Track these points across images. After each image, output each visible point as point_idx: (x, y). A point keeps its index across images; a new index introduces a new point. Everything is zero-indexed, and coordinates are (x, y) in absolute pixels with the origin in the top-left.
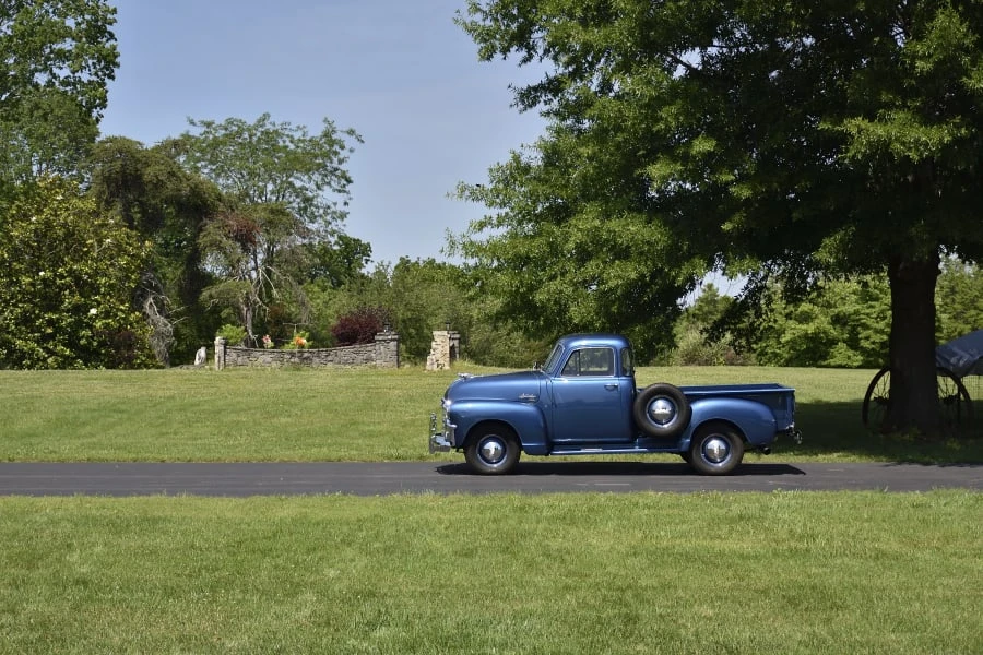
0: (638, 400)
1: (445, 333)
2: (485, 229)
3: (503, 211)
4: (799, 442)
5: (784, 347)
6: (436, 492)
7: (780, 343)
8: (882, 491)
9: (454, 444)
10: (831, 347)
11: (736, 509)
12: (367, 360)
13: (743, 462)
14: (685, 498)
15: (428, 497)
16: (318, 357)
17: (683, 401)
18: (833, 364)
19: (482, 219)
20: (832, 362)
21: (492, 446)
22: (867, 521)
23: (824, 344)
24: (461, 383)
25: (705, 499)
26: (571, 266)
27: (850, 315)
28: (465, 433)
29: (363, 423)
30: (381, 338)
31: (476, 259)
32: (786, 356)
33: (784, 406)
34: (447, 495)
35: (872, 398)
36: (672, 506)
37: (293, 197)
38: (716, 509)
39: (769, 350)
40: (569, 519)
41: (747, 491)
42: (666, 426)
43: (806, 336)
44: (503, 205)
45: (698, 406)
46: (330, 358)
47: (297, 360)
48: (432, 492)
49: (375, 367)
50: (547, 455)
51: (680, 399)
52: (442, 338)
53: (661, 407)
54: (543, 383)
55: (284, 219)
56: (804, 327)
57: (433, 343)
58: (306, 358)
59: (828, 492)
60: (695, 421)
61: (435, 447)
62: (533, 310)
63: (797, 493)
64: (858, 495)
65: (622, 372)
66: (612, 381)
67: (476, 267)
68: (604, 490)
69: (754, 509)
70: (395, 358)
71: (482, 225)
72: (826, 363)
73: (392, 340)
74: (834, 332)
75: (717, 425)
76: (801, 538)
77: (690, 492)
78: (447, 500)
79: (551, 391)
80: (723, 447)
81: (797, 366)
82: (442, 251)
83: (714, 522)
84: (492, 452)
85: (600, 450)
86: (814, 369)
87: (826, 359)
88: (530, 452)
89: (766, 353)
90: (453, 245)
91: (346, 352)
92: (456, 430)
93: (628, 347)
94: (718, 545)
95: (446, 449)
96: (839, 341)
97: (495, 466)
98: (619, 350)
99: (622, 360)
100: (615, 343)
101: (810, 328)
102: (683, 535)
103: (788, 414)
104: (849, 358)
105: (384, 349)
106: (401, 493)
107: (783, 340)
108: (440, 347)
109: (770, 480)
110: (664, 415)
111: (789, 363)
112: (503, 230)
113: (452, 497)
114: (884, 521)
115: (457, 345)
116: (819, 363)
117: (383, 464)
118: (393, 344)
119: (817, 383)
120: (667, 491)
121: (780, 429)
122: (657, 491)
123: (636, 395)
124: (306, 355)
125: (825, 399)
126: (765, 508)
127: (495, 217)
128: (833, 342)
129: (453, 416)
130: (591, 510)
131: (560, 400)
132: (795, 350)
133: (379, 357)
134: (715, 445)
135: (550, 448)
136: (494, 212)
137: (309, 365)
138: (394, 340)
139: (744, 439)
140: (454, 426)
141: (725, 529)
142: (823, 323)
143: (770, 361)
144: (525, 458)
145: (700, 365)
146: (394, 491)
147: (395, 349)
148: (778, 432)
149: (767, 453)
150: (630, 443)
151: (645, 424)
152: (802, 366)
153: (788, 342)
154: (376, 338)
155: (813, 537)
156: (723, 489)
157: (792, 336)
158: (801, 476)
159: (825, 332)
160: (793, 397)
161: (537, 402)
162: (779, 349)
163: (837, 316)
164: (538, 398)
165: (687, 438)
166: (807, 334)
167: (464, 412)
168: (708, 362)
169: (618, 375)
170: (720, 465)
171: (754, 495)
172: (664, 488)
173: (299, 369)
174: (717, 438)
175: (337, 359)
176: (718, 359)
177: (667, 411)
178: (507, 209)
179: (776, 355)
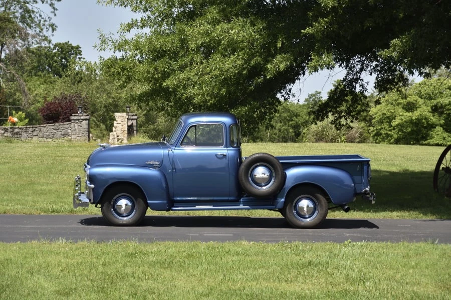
0: (243, 167)
1: (124, 114)
2: (132, 30)
3: (145, 15)
4: (373, 202)
5: (394, 129)
6: (67, 239)
7: (392, 126)
8: (433, 243)
9: (92, 201)
10: (430, 130)
11: (308, 257)
12: (64, 135)
13: (327, 218)
14: (271, 247)
15: (61, 244)
16: (26, 132)
17: (279, 168)
18: (431, 143)
19: (130, 21)
20: (431, 141)
21: (123, 203)
22: (413, 267)
23: (425, 128)
24: (100, 151)
25: (286, 248)
26: (198, 58)
27: (446, 105)
28: (101, 191)
29: (39, 183)
30: (75, 118)
31: (123, 53)
32: (396, 136)
33: (361, 173)
34: (76, 242)
35: (441, 168)
36: (257, 254)
37: (18, 8)
38: (293, 256)
39: (383, 132)
40: (168, 264)
41: (323, 241)
42: (264, 188)
43: (411, 121)
44: (146, 10)
45: (292, 172)
46: (35, 133)
47: (9, 134)
48: (64, 241)
49: (70, 140)
50: (168, 210)
51: (277, 166)
52: (121, 118)
53: (261, 172)
54: (166, 151)
55: (10, 25)
56: (411, 114)
57: (115, 122)
58: (17, 133)
59: (389, 243)
60: (289, 184)
61: (77, 203)
62: (167, 93)
63: (363, 243)
64: (414, 246)
65: (230, 144)
66: (221, 150)
67: (123, 59)
68: (207, 239)
69: (324, 256)
70: (86, 134)
71: (129, 27)
72: (426, 142)
73: (83, 120)
74: (434, 119)
75: (306, 188)
76: (354, 281)
77: (277, 242)
78: (74, 246)
79: (172, 159)
80: (311, 205)
81: (404, 144)
82: (96, 46)
83: (288, 267)
84: (123, 207)
85: (211, 207)
86: (418, 146)
87: (427, 140)
88: (155, 208)
89: (381, 134)
90: (104, 42)
91: (48, 128)
92: (93, 189)
93: (236, 124)
94: (284, 287)
95: (86, 204)
96: (437, 125)
97: (125, 218)
98: (227, 126)
99: (230, 134)
100: (226, 120)
101: (415, 115)
102: (255, 278)
103: (364, 179)
104: (444, 138)
105: (78, 127)
106: (39, 240)
107: (394, 124)
108: (120, 125)
109: (346, 232)
110: (263, 179)
111: (398, 142)
112: (147, 31)
113: (80, 244)
114: (427, 268)
115: (135, 124)
116: (421, 142)
117: (39, 216)
118: (85, 123)
119: (409, 156)
120: (258, 241)
121: (358, 192)
122: (249, 241)
123: (241, 162)
124: (16, 130)
125: (411, 169)
126: (333, 256)
127: (139, 20)
128: (432, 126)
129: (92, 178)
130: (190, 256)
131: (179, 166)
132: (403, 132)
133: (74, 133)
134: (305, 204)
135: (171, 204)
136: (139, 16)
137: (18, 138)
138: (86, 120)
139: (329, 201)
140: (92, 186)
141: (294, 273)
142: (424, 111)
143: (383, 140)
144: (150, 213)
145: (326, 142)
146: (33, 239)
147: (87, 127)
148: (356, 194)
149: (347, 211)
150: (236, 202)
151: (248, 186)
152: (407, 144)
153: (397, 125)
154: (72, 118)
155: (363, 281)
156: (303, 239)
157: (400, 121)
158: (374, 229)
159: (426, 119)
160: (369, 165)
161: (161, 167)
162: (390, 130)
163: (436, 106)
164: (162, 163)
165: (282, 198)
166: (412, 119)
167: (101, 175)
168: (333, 140)
169: (227, 147)
170: (308, 220)
171: (328, 245)
172: (256, 239)
173: (10, 142)
174: (307, 198)
175: (41, 134)
176: (341, 138)
177: (266, 176)
178: (149, 13)
179: (388, 135)
